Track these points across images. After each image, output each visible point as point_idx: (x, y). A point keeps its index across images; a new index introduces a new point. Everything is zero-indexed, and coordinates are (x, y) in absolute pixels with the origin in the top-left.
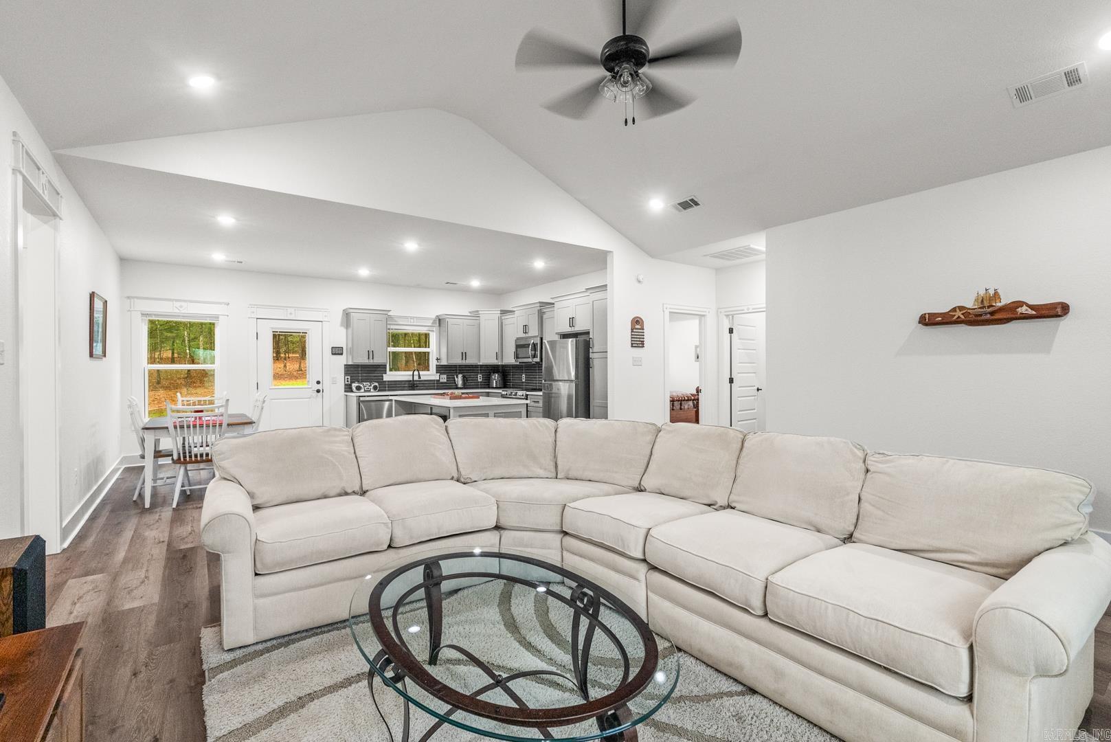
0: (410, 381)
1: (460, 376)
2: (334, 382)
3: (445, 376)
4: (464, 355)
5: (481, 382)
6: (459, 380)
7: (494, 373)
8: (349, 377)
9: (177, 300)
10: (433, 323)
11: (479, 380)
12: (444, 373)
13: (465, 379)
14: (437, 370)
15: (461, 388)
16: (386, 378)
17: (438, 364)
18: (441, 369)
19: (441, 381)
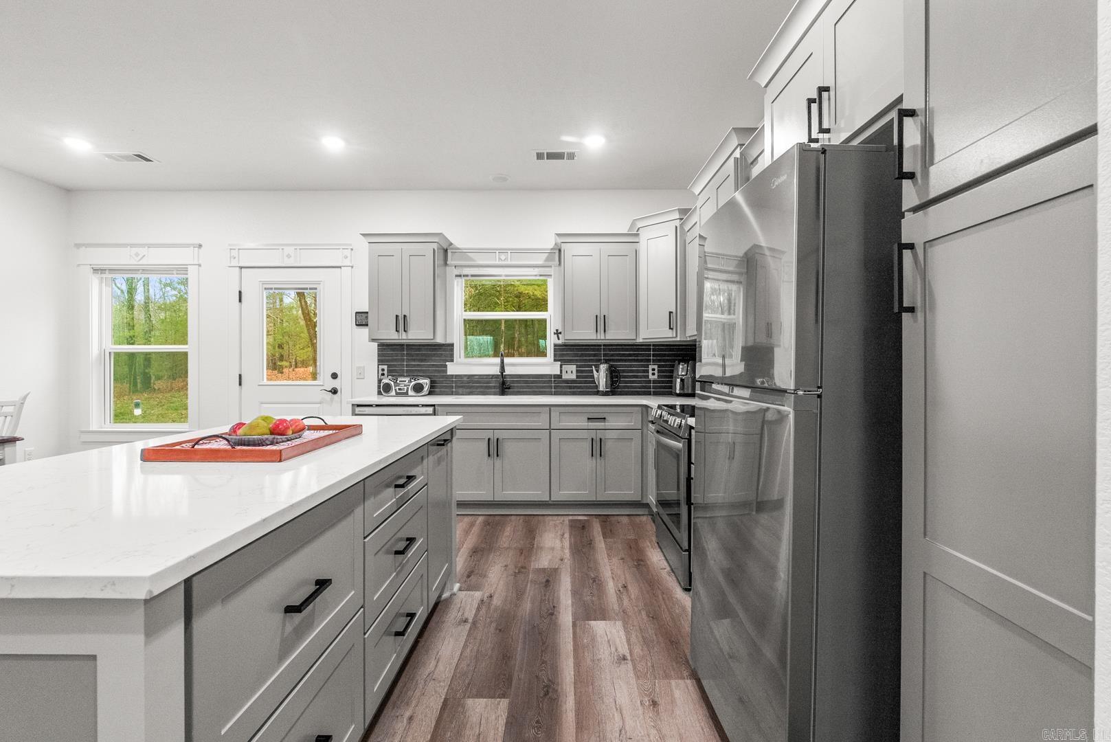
0: (496, 376)
1: (603, 367)
2: (361, 375)
3: (573, 368)
4: (602, 322)
5: (655, 382)
6: (601, 376)
7: (680, 361)
8: (385, 367)
9: (132, 246)
10: (547, 260)
11: (651, 377)
12: (569, 362)
13: (613, 375)
14: (555, 355)
15: (605, 394)
16: (452, 369)
17: (560, 342)
18: (566, 352)
19: (565, 377)
